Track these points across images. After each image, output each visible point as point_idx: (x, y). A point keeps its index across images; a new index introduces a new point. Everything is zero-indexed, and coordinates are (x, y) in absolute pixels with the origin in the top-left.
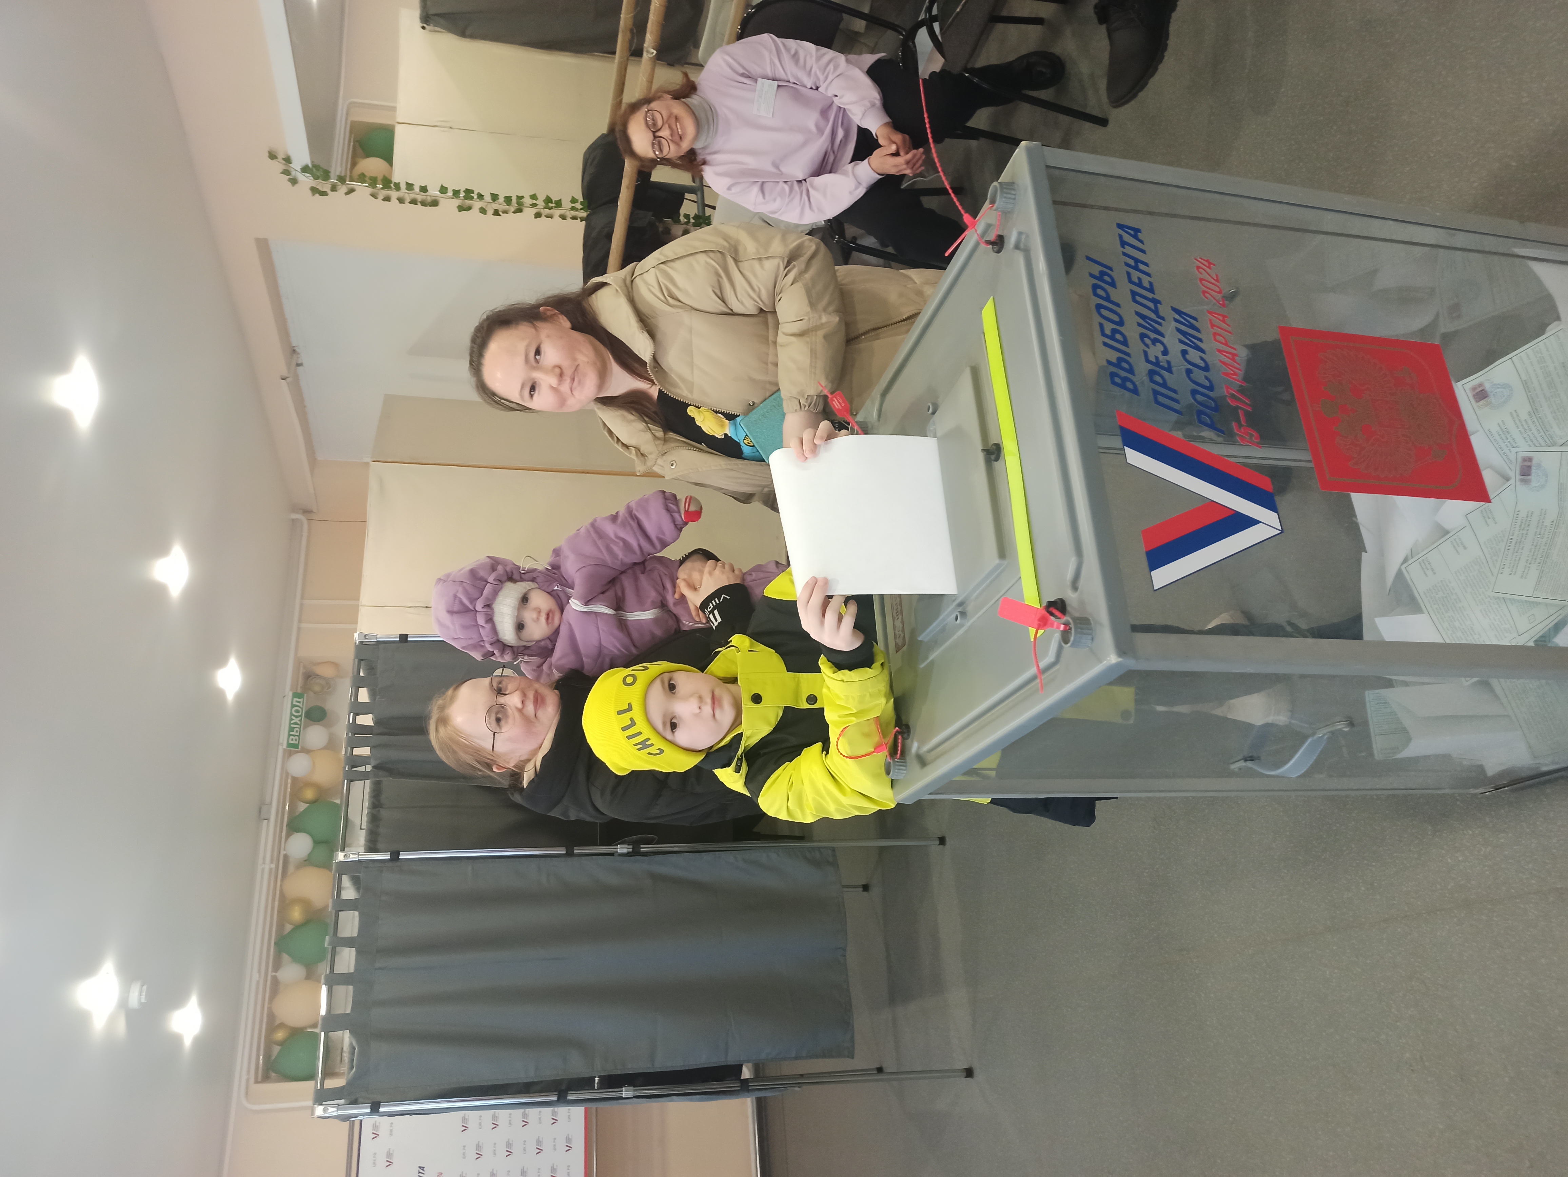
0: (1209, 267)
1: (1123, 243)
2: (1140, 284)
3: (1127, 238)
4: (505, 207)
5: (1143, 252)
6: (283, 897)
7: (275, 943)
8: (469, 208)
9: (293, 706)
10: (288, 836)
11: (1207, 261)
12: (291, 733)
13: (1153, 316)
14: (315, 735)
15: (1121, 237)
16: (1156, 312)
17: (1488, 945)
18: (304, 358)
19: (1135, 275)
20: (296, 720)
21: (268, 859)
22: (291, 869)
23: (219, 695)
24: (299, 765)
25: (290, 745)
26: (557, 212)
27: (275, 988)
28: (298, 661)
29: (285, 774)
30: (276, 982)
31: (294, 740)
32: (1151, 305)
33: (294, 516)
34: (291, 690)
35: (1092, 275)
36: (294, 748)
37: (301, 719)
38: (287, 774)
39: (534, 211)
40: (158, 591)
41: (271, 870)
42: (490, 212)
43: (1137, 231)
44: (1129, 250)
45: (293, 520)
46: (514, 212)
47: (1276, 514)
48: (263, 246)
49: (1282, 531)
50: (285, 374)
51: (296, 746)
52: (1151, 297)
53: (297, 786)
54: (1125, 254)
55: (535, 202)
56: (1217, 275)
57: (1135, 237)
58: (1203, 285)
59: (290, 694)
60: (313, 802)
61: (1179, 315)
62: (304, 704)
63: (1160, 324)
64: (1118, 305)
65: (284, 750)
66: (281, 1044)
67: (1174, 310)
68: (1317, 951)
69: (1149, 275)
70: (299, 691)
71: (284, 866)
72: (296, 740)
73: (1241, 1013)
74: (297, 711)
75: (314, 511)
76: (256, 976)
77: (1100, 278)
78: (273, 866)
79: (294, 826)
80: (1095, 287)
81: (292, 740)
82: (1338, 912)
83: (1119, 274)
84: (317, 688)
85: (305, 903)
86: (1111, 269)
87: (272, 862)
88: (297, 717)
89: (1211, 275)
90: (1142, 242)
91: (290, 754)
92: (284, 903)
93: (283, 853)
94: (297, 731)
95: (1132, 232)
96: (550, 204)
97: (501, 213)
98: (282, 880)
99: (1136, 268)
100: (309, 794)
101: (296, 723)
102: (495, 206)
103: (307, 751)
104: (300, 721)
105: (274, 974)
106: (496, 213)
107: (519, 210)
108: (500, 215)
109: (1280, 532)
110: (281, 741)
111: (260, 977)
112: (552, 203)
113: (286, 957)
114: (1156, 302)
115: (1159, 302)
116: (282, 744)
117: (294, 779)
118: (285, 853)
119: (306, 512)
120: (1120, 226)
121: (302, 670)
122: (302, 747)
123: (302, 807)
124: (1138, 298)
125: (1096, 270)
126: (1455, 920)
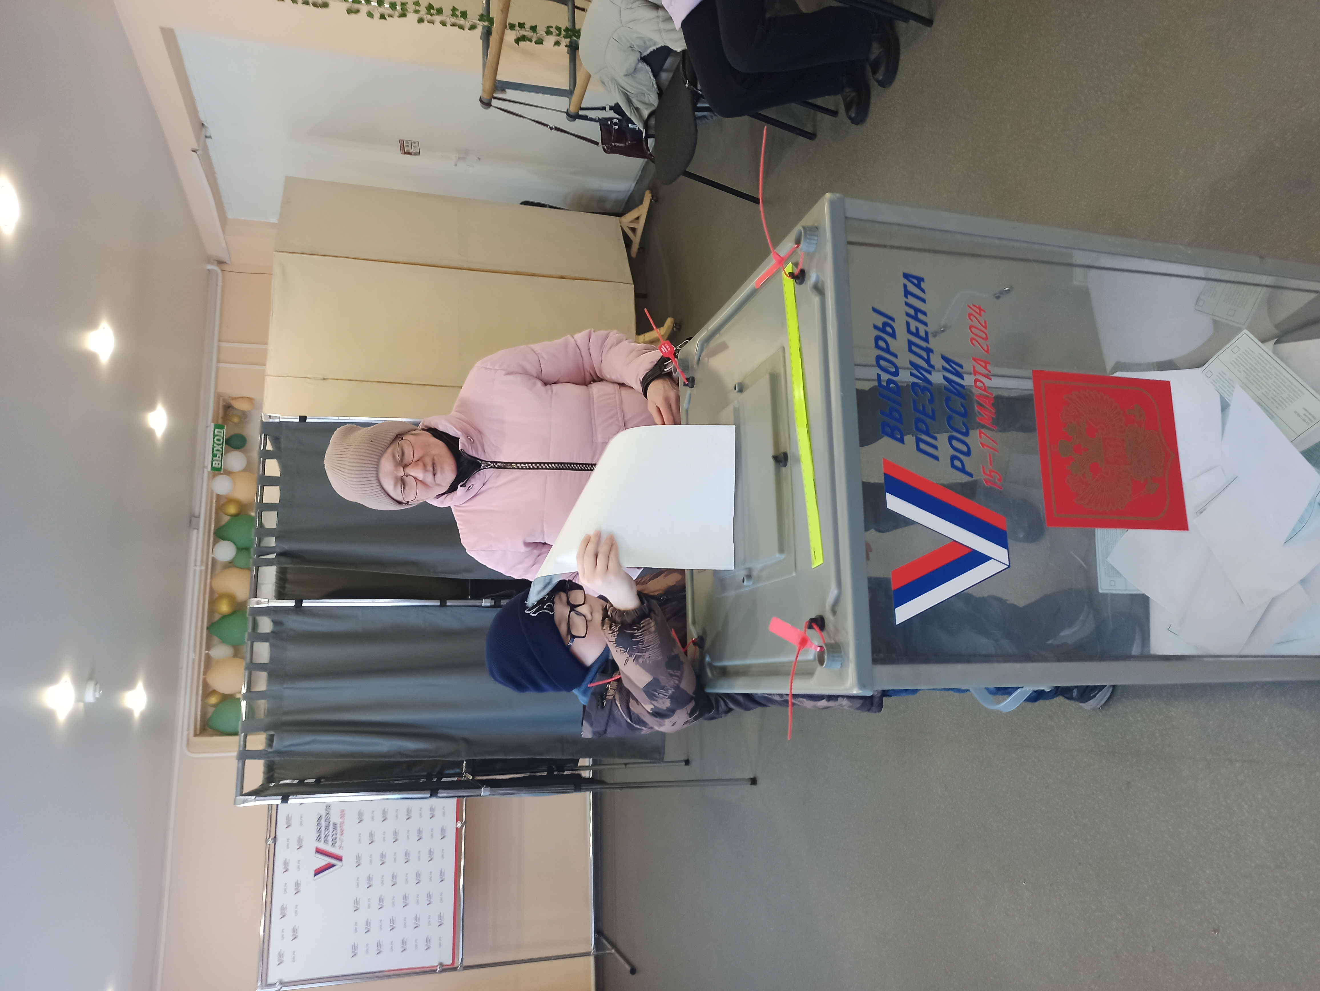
0: (980, 314)
1: (907, 293)
2: (917, 335)
3: (911, 288)
4: (391, 12)
5: (923, 301)
6: (212, 591)
7: (207, 628)
8: (357, 11)
9: (215, 436)
10: (215, 543)
11: (979, 308)
12: (214, 458)
13: (924, 364)
14: (235, 461)
15: (905, 286)
16: (928, 361)
17: (1149, 788)
18: (211, 131)
19: (914, 324)
20: (217, 447)
21: (199, 563)
22: (218, 567)
23: (150, 434)
24: (222, 486)
25: (213, 468)
26: (438, 19)
27: (208, 664)
28: (218, 396)
29: (211, 492)
30: (208, 659)
31: (217, 464)
32: (924, 354)
33: (209, 267)
34: (213, 421)
35: (876, 327)
36: (217, 471)
37: (223, 446)
38: (212, 492)
39: (416, 16)
40: (89, 359)
41: (201, 571)
42: (377, 16)
43: (920, 280)
44: (912, 300)
45: (209, 270)
46: (399, 17)
47: (1007, 550)
48: (169, 35)
49: (1009, 566)
50: (196, 147)
51: (219, 469)
52: (925, 346)
53: (221, 503)
54: (907, 304)
55: (417, 8)
56: (985, 322)
57: (918, 286)
58: (972, 332)
59: (212, 425)
60: (236, 515)
61: (947, 363)
62: (223, 434)
63: (930, 373)
64: (895, 356)
65: (209, 472)
66: (215, 706)
67: (945, 358)
68: (1022, 759)
69: (925, 324)
70: (220, 422)
71: (214, 567)
72: (219, 464)
73: (959, 790)
74: (218, 440)
75: (227, 262)
76: (192, 656)
77: (883, 330)
78: (203, 568)
79: (220, 534)
80: (877, 338)
81: (215, 464)
82: (1042, 734)
83: (900, 326)
84: (236, 420)
85: (231, 598)
86: (893, 320)
87: (202, 565)
88: (219, 445)
89: (980, 321)
90: (923, 291)
91: (214, 476)
92: (214, 599)
93: (211, 556)
94: (219, 457)
95: (916, 282)
96: (432, 11)
97: (387, 17)
98: (211, 578)
99: (916, 318)
100: (232, 510)
101: (218, 450)
102: (381, 10)
103: (228, 473)
104: (222, 448)
105: (207, 652)
106: (383, 17)
107: (403, 15)
108: (386, 19)
109: (1007, 567)
110: (206, 464)
111: (195, 656)
112: (434, 9)
113: (216, 639)
114: (929, 351)
115: (932, 351)
116: (207, 467)
117: (219, 497)
118: (213, 556)
119: (220, 263)
120: (906, 276)
121: (221, 403)
122: (224, 469)
123: (226, 519)
124: (914, 348)
125: (880, 320)
126: (1128, 763)
